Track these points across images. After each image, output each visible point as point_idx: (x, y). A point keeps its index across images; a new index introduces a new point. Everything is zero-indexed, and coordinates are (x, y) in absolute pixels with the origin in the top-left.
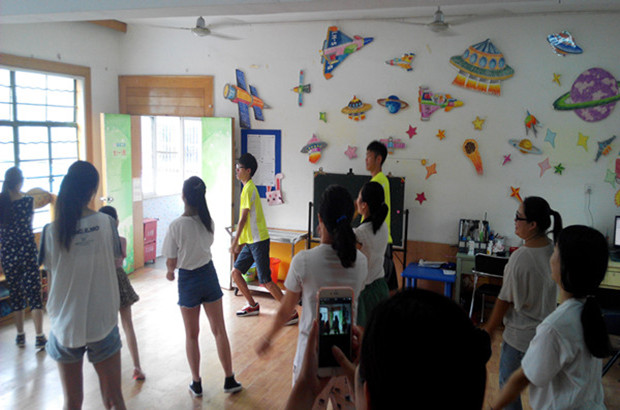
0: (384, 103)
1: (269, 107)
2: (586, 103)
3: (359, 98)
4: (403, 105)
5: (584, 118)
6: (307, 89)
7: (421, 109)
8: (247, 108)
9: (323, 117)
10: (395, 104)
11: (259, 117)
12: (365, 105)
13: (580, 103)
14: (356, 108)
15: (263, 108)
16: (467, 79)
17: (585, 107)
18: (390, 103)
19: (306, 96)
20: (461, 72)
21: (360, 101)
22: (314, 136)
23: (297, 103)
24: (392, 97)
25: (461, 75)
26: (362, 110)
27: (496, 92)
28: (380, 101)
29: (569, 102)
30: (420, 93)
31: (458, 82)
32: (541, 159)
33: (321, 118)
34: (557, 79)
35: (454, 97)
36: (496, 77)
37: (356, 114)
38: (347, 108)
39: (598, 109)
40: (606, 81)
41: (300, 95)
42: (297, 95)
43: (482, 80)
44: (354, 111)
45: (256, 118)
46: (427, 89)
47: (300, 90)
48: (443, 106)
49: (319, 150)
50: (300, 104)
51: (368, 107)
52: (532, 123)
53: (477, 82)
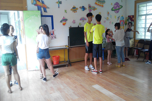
0: (81, 8)
1: (49, 8)
2: (116, 9)
4: (85, 9)
5: (116, 12)
6: (60, 3)
7: (89, 10)
8: (41, 8)
9: (66, 11)
10: (83, 8)
11: (45, 11)
13: (115, 9)
15: (46, 8)
17: (116, 10)
19: (60, 5)
20: (96, 1)
21: (75, 7)
22: (64, 17)
23: (58, 7)
27: (103, 6)
29: (113, 9)
31: (96, 4)
33: (65, 12)
35: (95, 7)
36: (102, 3)
38: (72, 9)
39: (117, 10)
40: (118, 5)
42: (58, 4)
43: (100, 3)
44: (74, 10)
46: (90, 5)
48: (93, 9)
49: (65, 21)
51: (77, 9)
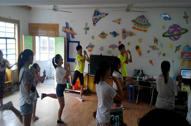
0: (111, 34)
1: (76, 34)
3: (104, 32)
4: (117, 34)
5: (172, 39)
6: (88, 29)
7: (123, 36)
8: (69, 34)
9: (93, 37)
10: (115, 34)
11: (73, 37)
12: (106, 34)
13: (170, 35)
14: (103, 35)
15: (74, 34)
16: (136, 27)
17: (172, 36)
18: (113, 34)
19: (88, 31)
20: (135, 25)
21: (104, 33)
22: (90, 43)
24: (114, 32)
25: (135, 26)
26: (104, 36)
27: (145, 31)
28: (110, 33)
30: (122, 31)
31: (134, 28)
32: (159, 51)
34: (164, 27)
35: (133, 32)
36: (145, 27)
37: (103, 37)
38: (100, 35)
40: (178, 28)
41: (86, 31)
42: (85, 30)
43: (141, 27)
45: (72, 38)
46: (125, 30)
47: (86, 29)
48: (129, 35)
49: (91, 48)
50: (86, 34)
51: (107, 35)
52: (156, 41)
53: (140, 28)
